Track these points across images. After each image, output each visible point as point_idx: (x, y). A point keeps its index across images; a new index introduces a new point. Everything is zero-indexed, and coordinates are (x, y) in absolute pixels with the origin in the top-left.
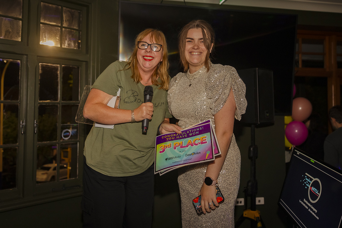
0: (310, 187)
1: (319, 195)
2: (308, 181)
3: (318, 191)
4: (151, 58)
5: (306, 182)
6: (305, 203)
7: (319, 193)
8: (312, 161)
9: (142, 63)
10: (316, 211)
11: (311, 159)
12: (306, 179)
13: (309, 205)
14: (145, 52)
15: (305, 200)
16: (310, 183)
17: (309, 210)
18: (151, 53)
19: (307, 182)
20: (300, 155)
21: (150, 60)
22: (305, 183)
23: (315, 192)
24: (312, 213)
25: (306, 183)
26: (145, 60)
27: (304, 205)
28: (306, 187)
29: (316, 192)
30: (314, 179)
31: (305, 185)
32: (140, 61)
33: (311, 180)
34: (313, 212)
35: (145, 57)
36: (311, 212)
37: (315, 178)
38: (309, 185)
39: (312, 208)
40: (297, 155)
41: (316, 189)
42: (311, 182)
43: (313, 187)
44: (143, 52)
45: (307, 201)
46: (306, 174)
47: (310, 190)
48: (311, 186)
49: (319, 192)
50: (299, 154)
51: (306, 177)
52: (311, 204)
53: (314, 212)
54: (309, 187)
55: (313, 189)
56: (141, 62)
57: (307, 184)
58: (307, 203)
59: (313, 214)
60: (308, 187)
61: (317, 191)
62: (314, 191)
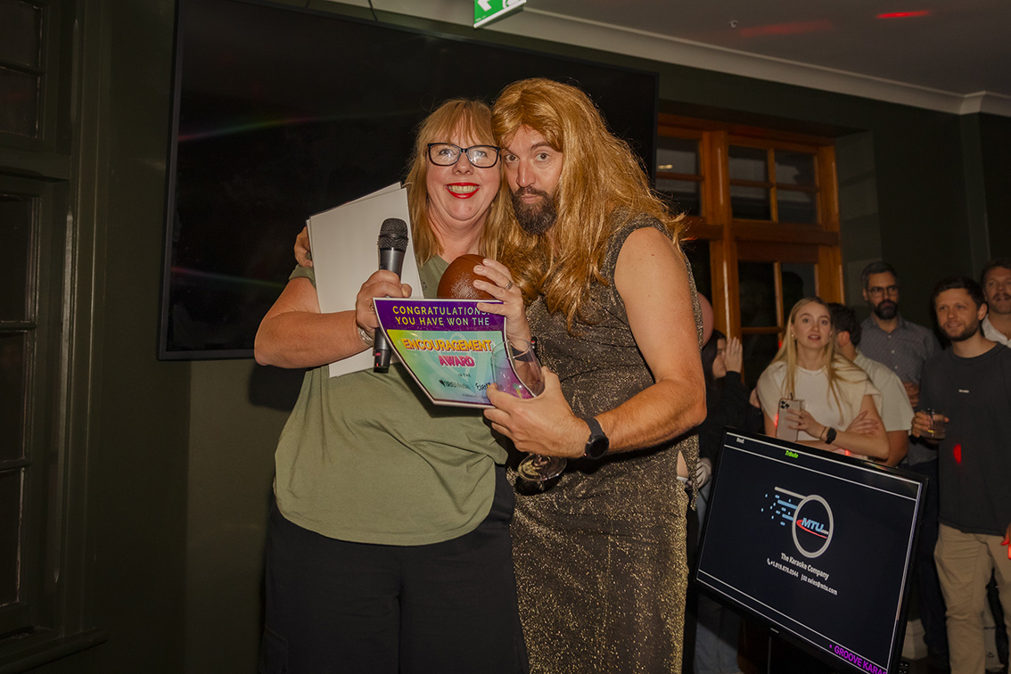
0: (794, 519)
1: (827, 536)
2: (785, 507)
3: (822, 526)
4: (470, 189)
5: (780, 510)
6: (786, 565)
7: (828, 531)
8: (791, 455)
9: (448, 207)
10: (826, 576)
11: (785, 451)
12: (779, 502)
13: (802, 565)
14: (454, 173)
15: (784, 557)
16: (793, 511)
17: (804, 578)
18: (472, 174)
19: (784, 509)
20: (747, 445)
21: (470, 195)
22: (778, 512)
23: (814, 530)
24: (814, 583)
25: (782, 512)
26: (455, 195)
27: (785, 569)
28: (783, 524)
29: (817, 529)
30: (806, 499)
31: (779, 518)
32: (440, 199)
33: (796, 501)
34: (819, 581)
35: (454, 189)
36: (810, 581)
37: (806, 496)
38: (792, 515)
39: (813, 570)
40: (739, 445)
41: (814, 523)
42: (798, 509)
43: (805, 519)
44: (445, 174)
45: (791, 558)
46: (776, 489)
47: (796, 525)
48: (800, 517)
49: (827, 528)
50: (742, 441)
51: (777, 497)
52: (807, 561)
53: (820, 579)
54: (792, 521)
55: (806, 522)
56: (443, 202)
57: (784, 516)
58: (794, 562)
59: (818, 584)
60: (789, 523)
61: (819, 527)
62: (809, 529)
